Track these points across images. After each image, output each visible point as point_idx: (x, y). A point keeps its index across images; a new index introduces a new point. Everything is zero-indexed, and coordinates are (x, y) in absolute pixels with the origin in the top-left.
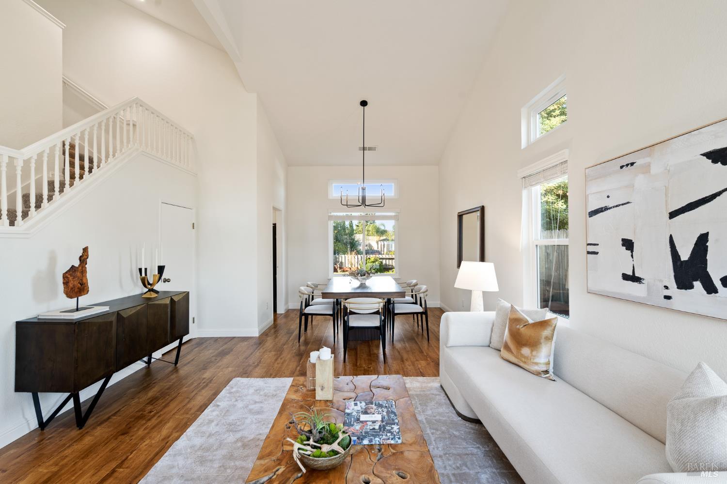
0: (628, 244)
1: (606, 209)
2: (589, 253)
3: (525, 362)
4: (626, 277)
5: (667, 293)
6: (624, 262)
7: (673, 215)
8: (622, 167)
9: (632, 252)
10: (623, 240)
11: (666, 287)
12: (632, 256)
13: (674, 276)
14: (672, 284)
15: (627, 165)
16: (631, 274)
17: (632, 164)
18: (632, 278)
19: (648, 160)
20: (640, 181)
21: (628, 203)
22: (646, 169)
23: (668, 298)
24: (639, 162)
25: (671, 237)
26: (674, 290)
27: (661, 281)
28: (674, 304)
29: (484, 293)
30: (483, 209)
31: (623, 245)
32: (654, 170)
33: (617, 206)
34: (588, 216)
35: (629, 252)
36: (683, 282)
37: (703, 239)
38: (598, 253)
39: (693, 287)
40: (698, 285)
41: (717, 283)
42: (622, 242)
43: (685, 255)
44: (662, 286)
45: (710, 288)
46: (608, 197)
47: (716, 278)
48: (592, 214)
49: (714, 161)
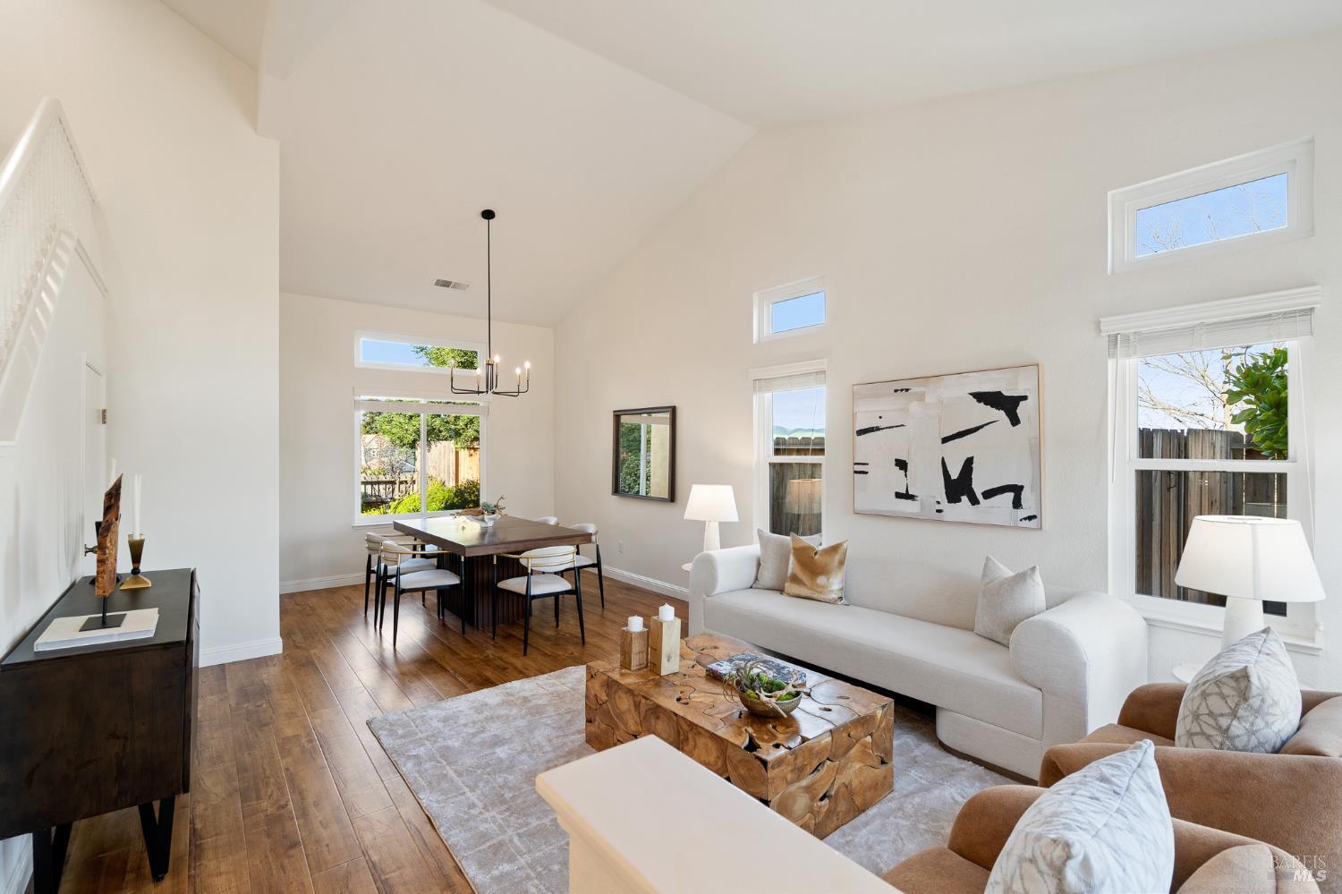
0: (902, 465)
1: (878, 429)
2: (856, 472)
3: (821, 592)
4: (899, 495)
5: (939, 507)
6: (898, 481)
7: (945, 440)
8: (896, 391)
9: (906, 471)
10: (896, 460)
11: (938, 503)
12: (906, 475)
13: (946, 492)
14: (943, 497)
15: (902, 390)
16: (905, 492)
17: (907, 390)
18: (907, 496)
19: (922, 389)
20: (914, 407)
21: (902, 425)
22: (921, 397)
23: (939, 511)
24: (914, 389)
25: (943, 459)
26: (945, 505)
27: (934, 497)
28: (947, 516)
29: (720, 523)
30: (673, 410)
31: (896, 465)
32: (929, 399)
33: (890, 428)
34: (855, 434)
35: (903, 472)
36: (953, 497)
37: (969, 462)
38: (867, 473)
39: (959, 501)
40: (964, 498)
41: (980, 497)
42: (894, 462)
43: (954, 475)
44: (934, 501)
45: (974, 501)
46: (880, 417)
47: (978, 492)
48: (861, 432)
49: (979, 401)
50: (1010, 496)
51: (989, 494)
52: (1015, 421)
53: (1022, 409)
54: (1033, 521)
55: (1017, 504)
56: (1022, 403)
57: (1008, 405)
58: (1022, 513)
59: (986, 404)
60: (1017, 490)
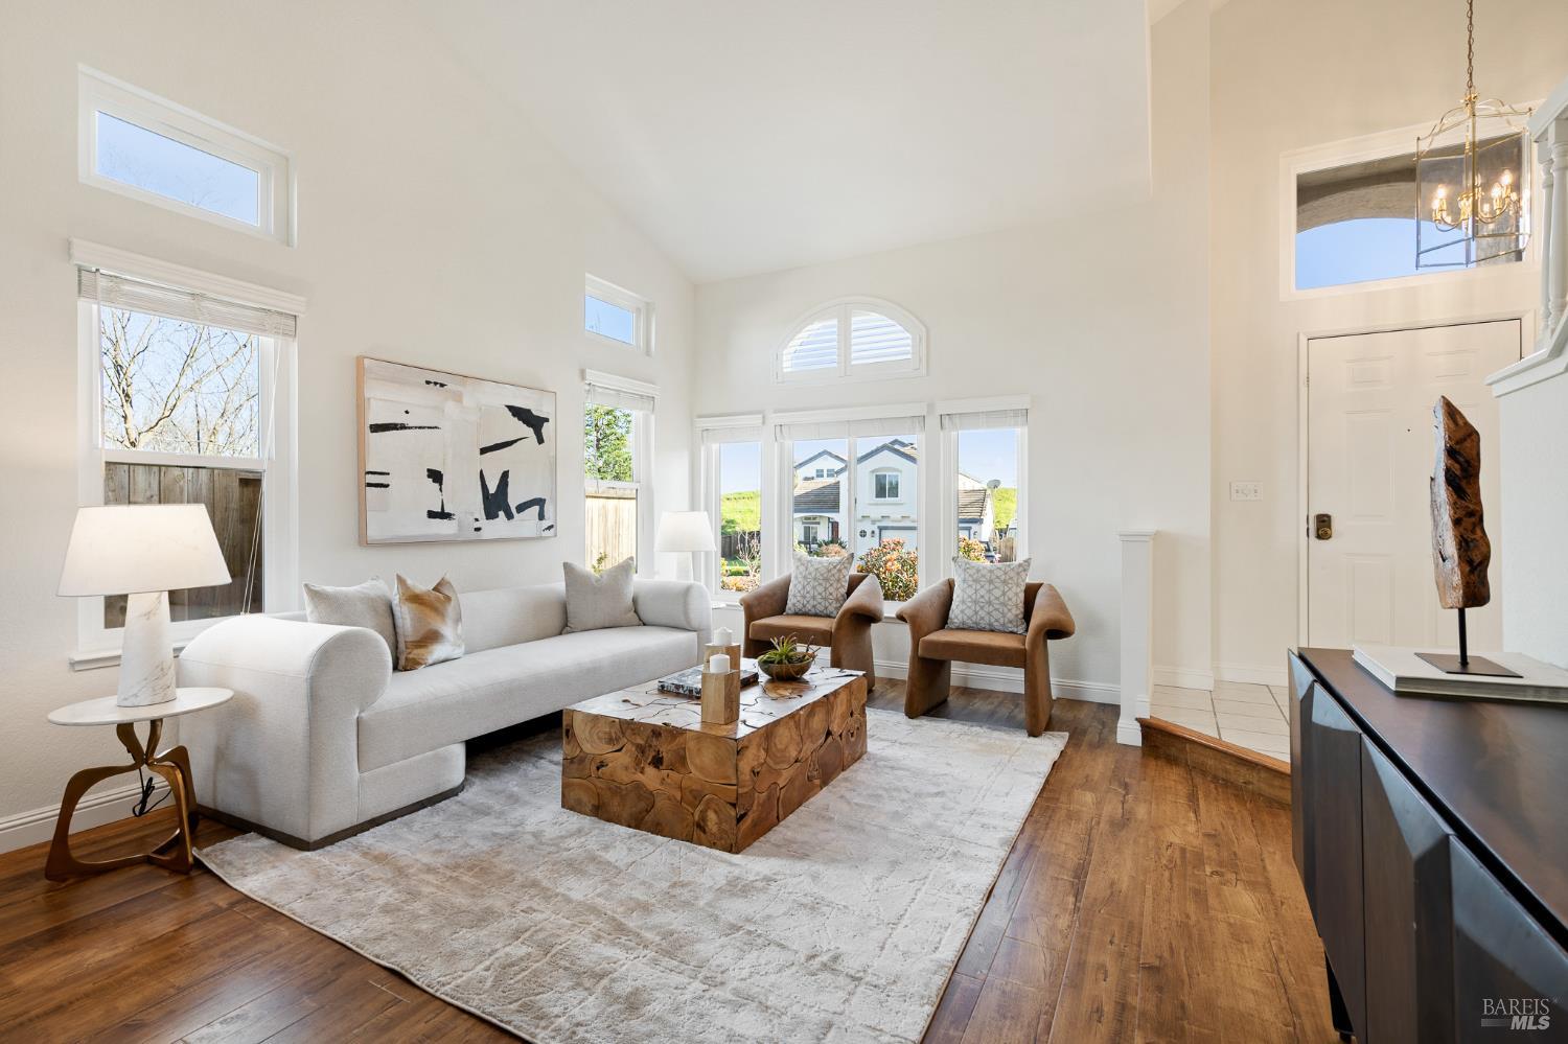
0: (436, 476)
1: (403, 427)
2: (369, 485)
4: (432, 515)
5: (477, 525)
6: (432, 497)
7: (484, 451)
8: (428, 382)
9: (441, 484)
10: (429, 470)
11: (477, 520)
12: (441, 490)
13: (484, 508)
14: (481, 514)
15: (436, 383)
16: (439, 510)
17: (442, 385)
18: (443, 515)
19: (460, 388)
20: (450, 407)
21: (436, 428)
22: (458, 398)
23: (478, 529)
24: (450, 386)
25: (481, 472)
26: (483, 521)
27: (472, 514)
28: (485, 534)
31: (429, 476)
32: (466, 401)
33: (420, 428)
34: (368, 430)
35: (437, 485)
36: (491, 514)
37: (505, 475)
38: (387, 486)
39: (497, 516)
40: (501, 513)
41: (514, 511)
42: (426, 473)
43: (492, 489)
44: (472, 519)
45: (509, 516)
46: (407, 412)
47: (513, 506)
48: (376, 428)
49: (514, 415)
50: (536, 509)
51: (521, 508)
52: (541, 440)
53: (546, 429)
54: (552, 530)
55: (541, 517)
56: (545, 424)
57: (535, 422)
58: (545, 523)
59: (519, 419)
60: (540, 502)
